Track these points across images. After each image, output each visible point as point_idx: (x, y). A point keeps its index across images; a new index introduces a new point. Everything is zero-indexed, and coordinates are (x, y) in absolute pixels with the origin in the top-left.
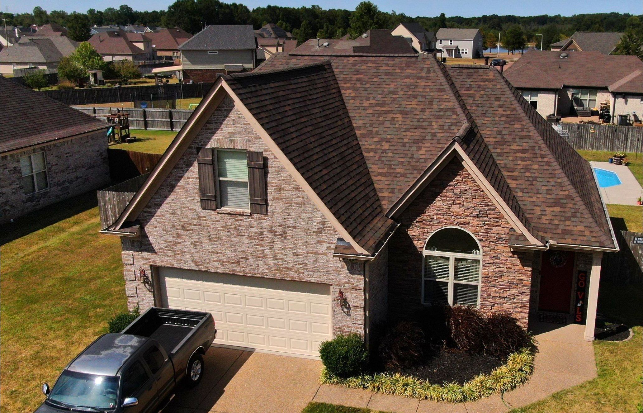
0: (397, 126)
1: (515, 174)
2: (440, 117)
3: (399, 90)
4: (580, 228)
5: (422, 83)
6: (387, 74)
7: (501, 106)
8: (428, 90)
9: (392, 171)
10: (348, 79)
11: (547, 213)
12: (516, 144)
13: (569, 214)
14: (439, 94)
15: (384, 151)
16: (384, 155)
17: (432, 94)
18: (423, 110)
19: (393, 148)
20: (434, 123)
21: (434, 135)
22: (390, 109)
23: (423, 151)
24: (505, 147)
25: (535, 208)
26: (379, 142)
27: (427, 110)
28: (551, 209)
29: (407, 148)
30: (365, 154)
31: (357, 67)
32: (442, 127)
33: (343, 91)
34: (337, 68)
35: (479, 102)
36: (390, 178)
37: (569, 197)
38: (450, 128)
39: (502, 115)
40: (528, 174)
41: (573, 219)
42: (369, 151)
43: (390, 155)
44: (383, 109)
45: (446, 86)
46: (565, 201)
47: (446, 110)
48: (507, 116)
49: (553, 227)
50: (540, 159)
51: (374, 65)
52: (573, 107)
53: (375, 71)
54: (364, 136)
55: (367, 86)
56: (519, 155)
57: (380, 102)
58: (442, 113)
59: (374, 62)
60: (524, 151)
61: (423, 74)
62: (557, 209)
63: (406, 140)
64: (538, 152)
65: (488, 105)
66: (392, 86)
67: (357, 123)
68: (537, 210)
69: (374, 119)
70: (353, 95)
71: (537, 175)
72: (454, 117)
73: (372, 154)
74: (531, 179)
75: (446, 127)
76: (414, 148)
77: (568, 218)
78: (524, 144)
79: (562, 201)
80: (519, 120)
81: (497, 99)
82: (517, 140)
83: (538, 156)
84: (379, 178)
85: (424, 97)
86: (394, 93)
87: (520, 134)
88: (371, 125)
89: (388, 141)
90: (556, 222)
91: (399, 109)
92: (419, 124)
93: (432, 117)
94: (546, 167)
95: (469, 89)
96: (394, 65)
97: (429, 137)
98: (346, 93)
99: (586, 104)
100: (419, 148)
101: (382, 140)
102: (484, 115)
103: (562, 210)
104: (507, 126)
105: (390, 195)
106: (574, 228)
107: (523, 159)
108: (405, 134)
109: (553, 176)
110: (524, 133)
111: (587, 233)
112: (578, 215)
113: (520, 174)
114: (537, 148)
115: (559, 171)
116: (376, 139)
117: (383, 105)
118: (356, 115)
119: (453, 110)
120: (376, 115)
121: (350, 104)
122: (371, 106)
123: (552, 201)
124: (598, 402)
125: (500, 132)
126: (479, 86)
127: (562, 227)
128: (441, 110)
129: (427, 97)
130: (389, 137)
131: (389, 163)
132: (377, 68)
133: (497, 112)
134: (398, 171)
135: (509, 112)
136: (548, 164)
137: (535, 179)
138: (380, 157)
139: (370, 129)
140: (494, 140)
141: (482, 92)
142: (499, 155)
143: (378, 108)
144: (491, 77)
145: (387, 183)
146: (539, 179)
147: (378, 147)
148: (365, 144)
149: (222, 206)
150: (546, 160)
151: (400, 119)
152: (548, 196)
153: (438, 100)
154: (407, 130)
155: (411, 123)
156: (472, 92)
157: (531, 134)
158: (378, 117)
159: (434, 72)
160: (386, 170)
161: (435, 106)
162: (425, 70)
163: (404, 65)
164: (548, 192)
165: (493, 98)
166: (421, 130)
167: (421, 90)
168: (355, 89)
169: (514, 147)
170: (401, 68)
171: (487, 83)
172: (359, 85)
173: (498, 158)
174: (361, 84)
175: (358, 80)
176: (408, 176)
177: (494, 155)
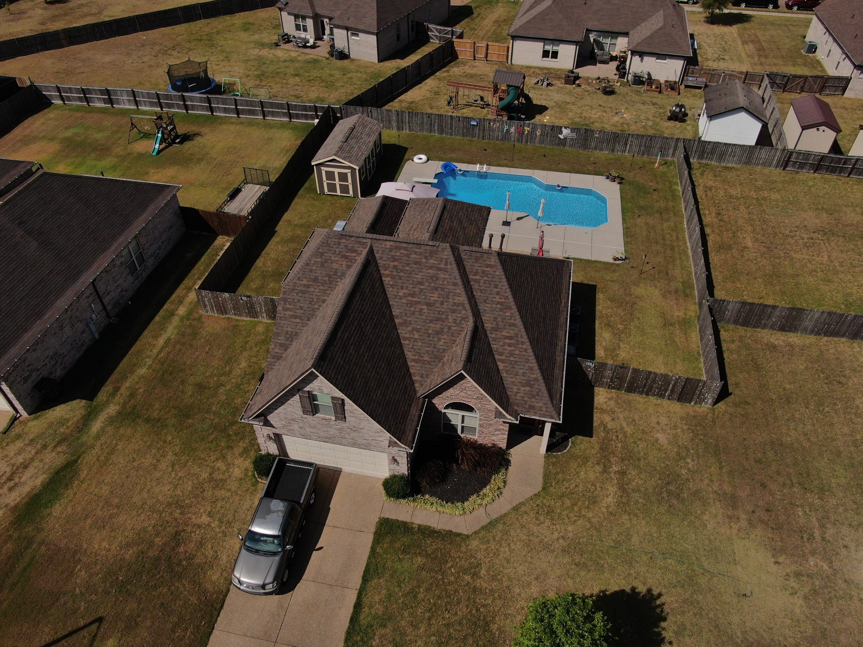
0: (424, 317)
1: (503, 357)
2: (454, 311)
3: (425, 280)
4: (541, 404)
5: (442, 275)
6: (416, 263)
7: (498, 294)
8: (445, 283)
9: (421, 358)
10: (387, 266)
11: (521, 391)
12: (506, 331)
13: (535, 393)
14: (454, 287)
15: (415, 340)
16: (416, 343)
17: (448, 287)
18: (442, 303)
19: (421, 338)
20: (449, 317)
21: (450, 328)
22: (418, 300)
23: (441, 343)
24: (498, 333)
25: (514, 387)
26: (411, 332)
27: (445, 304)
28: (524, 388)
29: (431, 339)
30: (403, 342)
31: (393, 253)
32: (455, 321)
33: (383, 279)
34: (377, 253)
35: (482, 288)
36: (420, 364)
37: (536, 379)
38: (460, 323)
39: (498, 303)
40: (512, 359)
41: (537, 397)
42: (405, 339)
43: (420, 344)
44: (414, 299)
45: (459, 281)
46: (533, 383)
47: (458, 305)
48: (502, 304)
49: (524, 402)
50: (520, 346)
51: (406, 252)
52: (593, 49)
53: (406, 258)
54: (401, 324)
55: (401, 274)
56: (507, 341)
57: (411, 292)
58: (455, 307)
59: (405, 249)
60: (510, 338)
61: (442, 266)
62: (528, 388)
63: (430, 331)
64: (520, 339)
65: (489, 292)
66: (419, 276)
67: (396, 311)
68: (515, 389)
69: (408, 308)
70: (391, 283)
71: (517, 359)
72: (464, 312)
73: (407, 342)
74: (513, 363)
75: (458, 322)
76: (436, 339)
77: (533, 397)
78: (511, 331)
79: (531, 382)
80: (510, 308)
81: (496, 286)
82: (507, 327)
83: (520, 342)
84: (413, 364)
85: (443, 289)
86: (421, 283)
87: (509, 321)
88: (406, 315)
89: (418, 330)
90: (526, 399)
91: (425, 301)
92: (439, 316)
93: (448, 310)
94: (524, 353)
95: (476, 274)
96: (421, 254)
97: (446, 330)
98: (386, 280)
99: (607, 48)
100: (439, 340)
101: (414, 329)
102: (485, 301)
103: (531, 389)
104: (501, 313)
105: (420, 379)
106: (537, 405)
107: (510, 345)
108: (429, 325)
109: (527, 361)
110: (512, 321)
111: (544, 409)
112: (540, 394)
113: (507, 358)
114: (519, 336)
115: (532, 359)
116: (409, 329)
117: (413, 295)
118: (395, 303)
119: (463, 305)
120: (409, 305)
121: (390, 292)
122: (405, 296)
123: (525, 382)
124: (538, 513)
125: (495, 319)
126: (483, 272)
127: (529, 403)
128: (455, 304)
129: (445, 290)
130: (418, 327)
131: (419, 351)
132: (408, 256)
133: (494, 300)
134: (426, 358)
135: (503, 300)
136: (526, 350)
137: (516, 362)
138: (413, 345)
139: (405, 318)
140: (491, 326)
141: (485, 278)
142: (494, 339)
143: (410, 298)
144: (493, 263)
145: (418, 368)
146: (518, 363)
147: (411, 336)
148: (403, 332)
149: (316, 413)
150: (524, 346)
151: (426, 311)
152: (523, 378)
153: (453, 294)
154: (431, 322)
155: (434, 316)
156: (477, 277)
157: (517, 322)
158: (410, 307)
159: (451, 264)
160: (417, 358)
161: (451, 300)
162: (444, 262)
163: (428, 255)
164: (524, 374)
165: (493, 286)
166: (440, 322)
167: (441, 282)
168: (393, 277)
169: (504, 333)
170: (426, 258)
171: (489, 269)
172: (395, 273)
173: (494, 342)
174: (397, 272)
175: (395, 267)
176: (432, 363)
177: (490, 339)
